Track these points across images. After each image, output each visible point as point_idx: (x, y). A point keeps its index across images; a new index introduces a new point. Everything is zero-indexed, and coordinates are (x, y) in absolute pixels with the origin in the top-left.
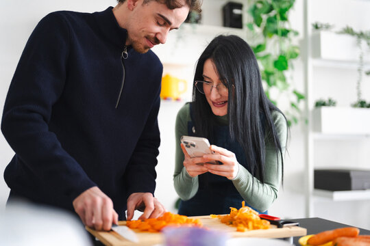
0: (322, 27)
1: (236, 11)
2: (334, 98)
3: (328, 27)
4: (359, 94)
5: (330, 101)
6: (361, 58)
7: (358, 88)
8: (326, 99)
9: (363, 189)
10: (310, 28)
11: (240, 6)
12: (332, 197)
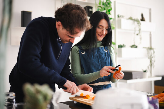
0: (120, 17)
1: (90, 10)
2: (125, 44)
3: (123, 17)
4: (134, 42)
5: (123, 45)
6: (135, 29)
7: (134, 40)
8: (122, 45)
9: (136, 79)
10: (117, 16)
11: (92, 8)
12: (126, 82)
